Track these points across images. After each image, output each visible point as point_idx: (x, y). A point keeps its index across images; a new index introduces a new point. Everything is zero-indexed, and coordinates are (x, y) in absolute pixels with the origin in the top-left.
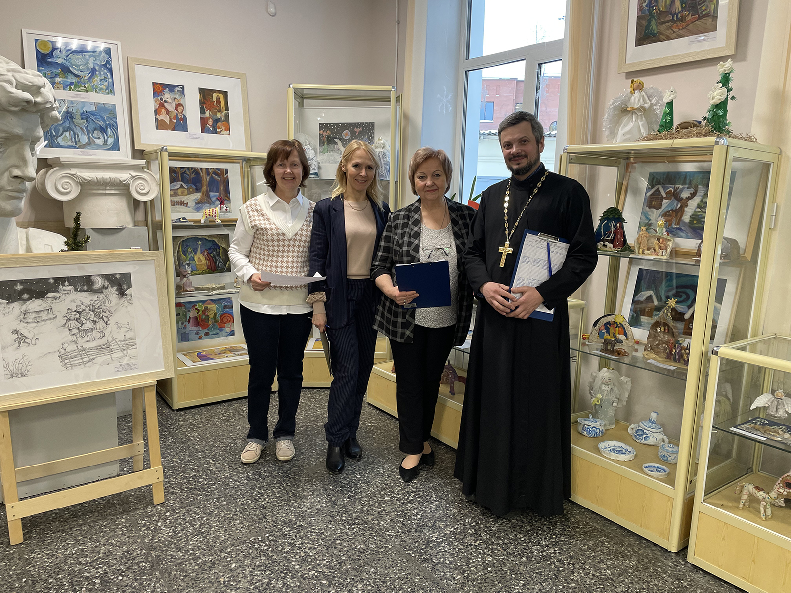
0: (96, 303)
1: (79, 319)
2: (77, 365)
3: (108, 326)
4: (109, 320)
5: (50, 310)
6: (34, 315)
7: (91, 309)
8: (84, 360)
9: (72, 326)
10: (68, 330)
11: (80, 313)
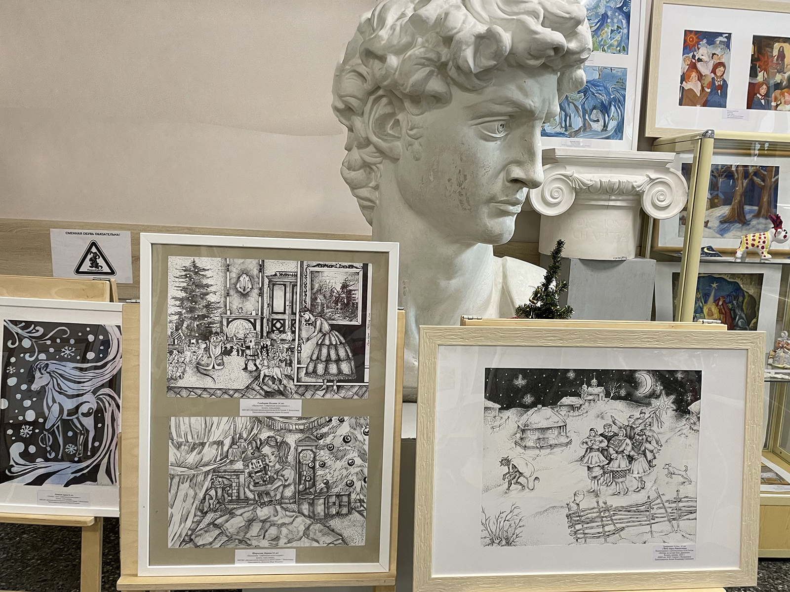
0: (637, 423)
1: (607, 450)
2: (596, 536)
3: (652, 469)
4: (655, 458)
5: (562, 427)
6: (537, 435)
7: (628, 434)
8: (607, 528)
9: (593, 462)
10: (586, 468)
11: (609, 438)
